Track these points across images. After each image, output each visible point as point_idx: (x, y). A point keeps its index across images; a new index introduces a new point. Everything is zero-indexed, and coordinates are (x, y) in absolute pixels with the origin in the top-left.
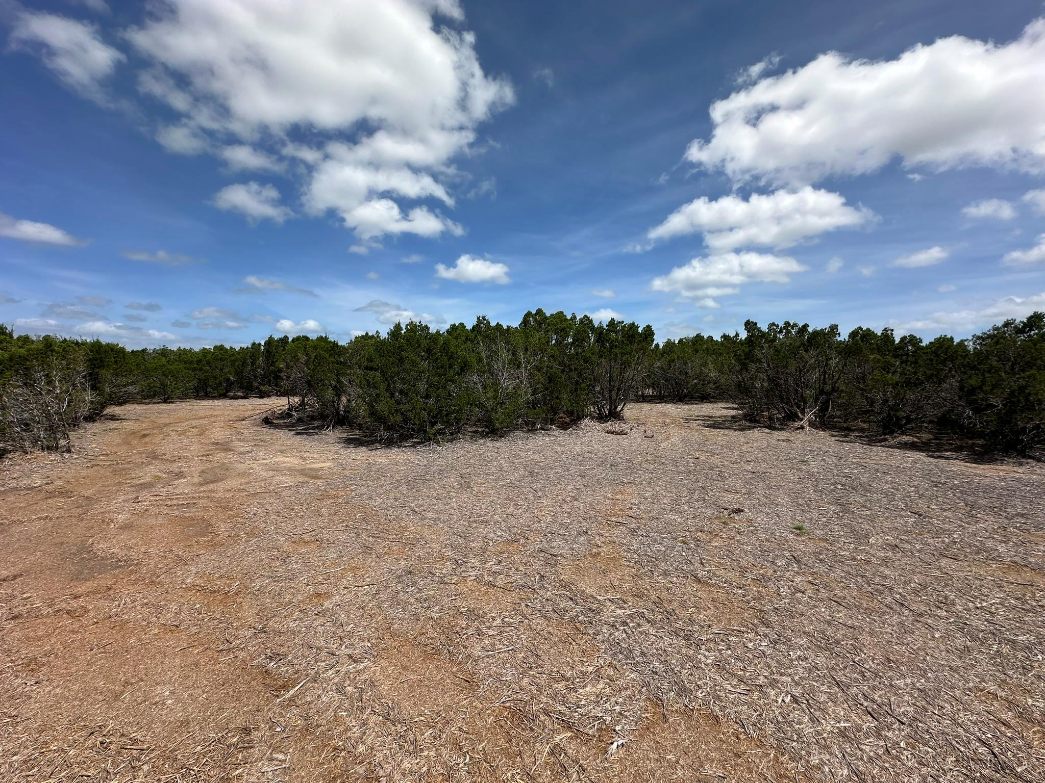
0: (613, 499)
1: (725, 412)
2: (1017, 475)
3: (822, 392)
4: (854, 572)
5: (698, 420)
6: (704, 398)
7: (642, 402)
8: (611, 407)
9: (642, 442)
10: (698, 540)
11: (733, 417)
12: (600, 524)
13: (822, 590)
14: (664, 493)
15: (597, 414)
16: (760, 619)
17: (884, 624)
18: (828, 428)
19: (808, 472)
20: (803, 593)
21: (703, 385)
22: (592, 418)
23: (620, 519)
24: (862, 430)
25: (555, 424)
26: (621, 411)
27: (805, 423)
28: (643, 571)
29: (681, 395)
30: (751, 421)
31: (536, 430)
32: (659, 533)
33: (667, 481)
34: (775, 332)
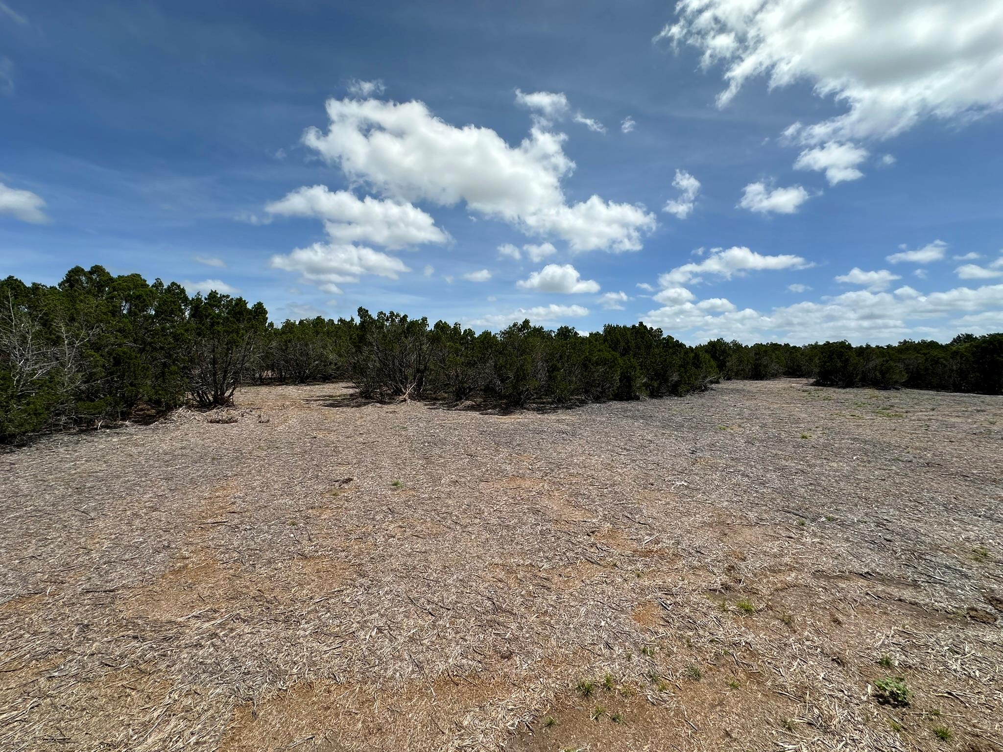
0: (210, 498)
1: (345, 391)
2: (519, 420)
3: (418, 371)
4: (429, 509)
5: (319, 400)
6: (326, 379)
7: (260, 385)
8: (216, 392)
9: (255, 428)
10: (308, 518)
11: (351, 395)
12: (189, 531)
13: (408, 530)
14: (275, 479)
15: (198, 401)
16: (359, 572)
17: (444, 542)
18: (424, 400)
19: (406, 436)
20: (394, 537)
21: (325, 366)
22: (190, 407)
23: (219, 519)
24: (444, 399)
25: (130, 418)
26: (230, 396)
27: (406, 396)
28: (243, 568)
29: (303, 376)
30: (366, 398)
31: (96, 429)
32: (266, 521)
33: (280, 466)
34: (383, 319)
